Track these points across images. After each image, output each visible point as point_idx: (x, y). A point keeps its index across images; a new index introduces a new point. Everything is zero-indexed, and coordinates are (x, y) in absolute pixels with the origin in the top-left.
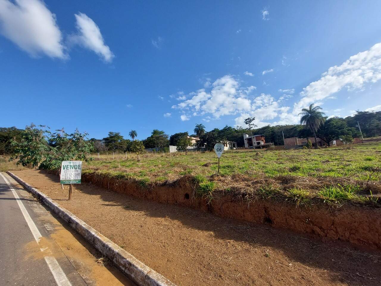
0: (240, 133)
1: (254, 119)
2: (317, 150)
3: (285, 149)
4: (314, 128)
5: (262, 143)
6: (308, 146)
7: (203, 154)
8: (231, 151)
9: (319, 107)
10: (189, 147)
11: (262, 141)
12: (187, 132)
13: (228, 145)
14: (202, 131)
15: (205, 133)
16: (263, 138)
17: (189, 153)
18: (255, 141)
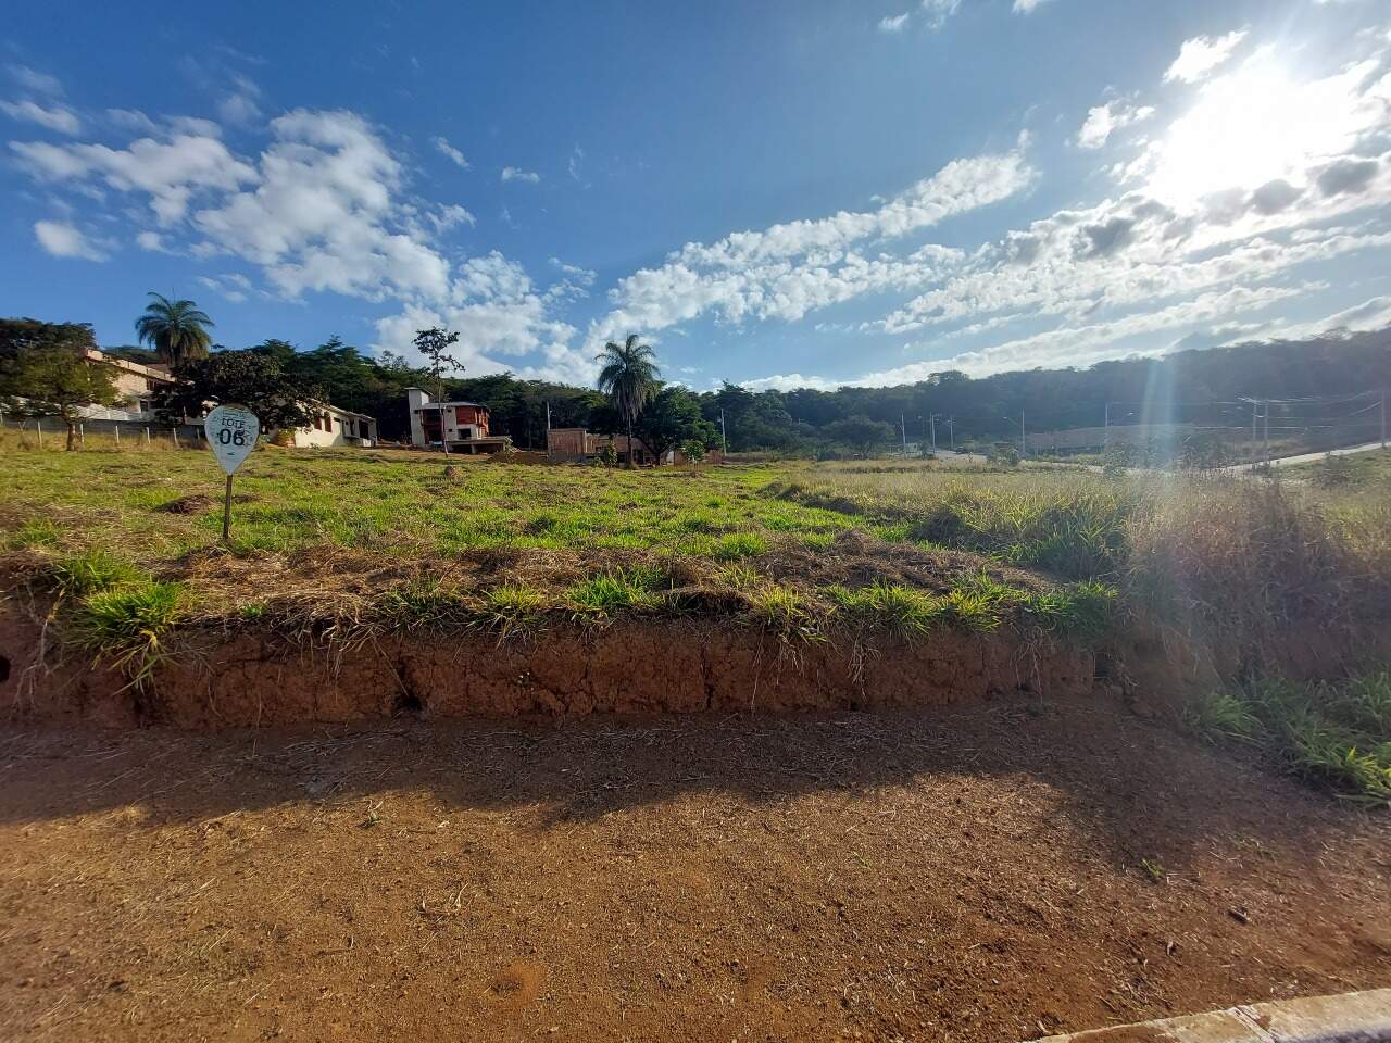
0: (391, 384)
1: (453, 339)
2: (628, 473)
3: (546, 462)
4: (630, 410)
5: (479, 434)
6: (605, 458)
7: (191, 453)
8: (348, 450)
9: (648, 350)
10: (93, 411)
11: (480, 425)
12: (83, 326)
13: (336, 426)
14: (192, 336)
15: (210, 349)
16: (482, 418)
17: (93, 441)
18: (451, 425)
